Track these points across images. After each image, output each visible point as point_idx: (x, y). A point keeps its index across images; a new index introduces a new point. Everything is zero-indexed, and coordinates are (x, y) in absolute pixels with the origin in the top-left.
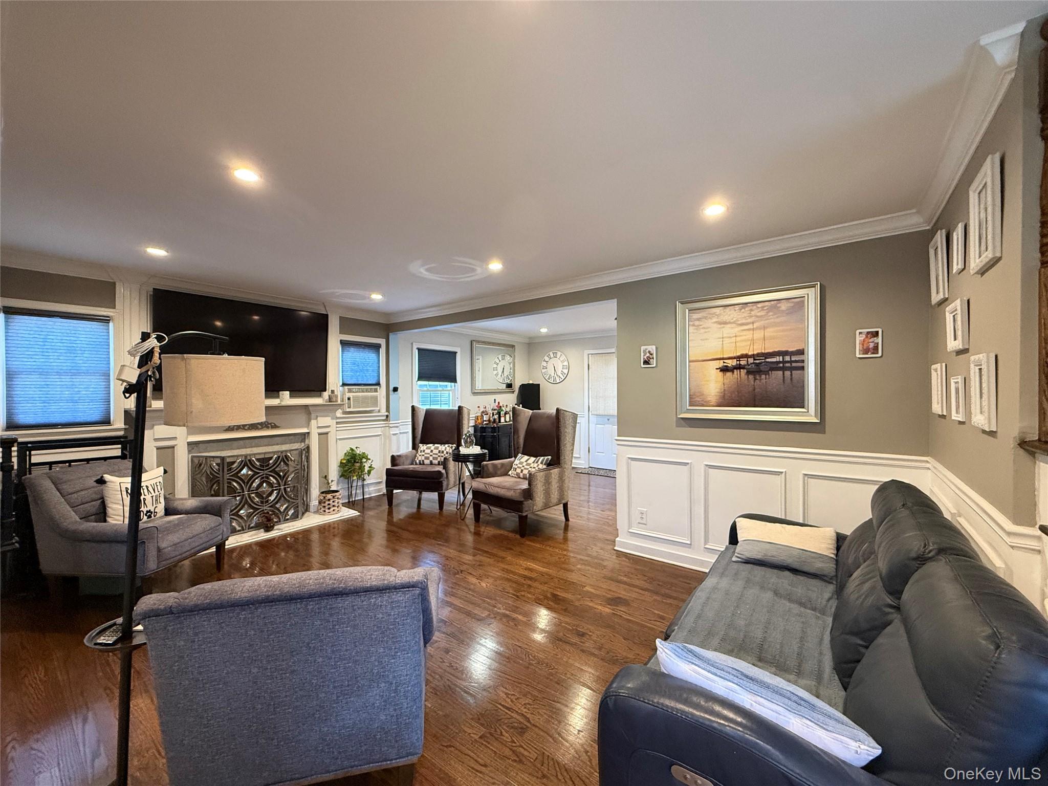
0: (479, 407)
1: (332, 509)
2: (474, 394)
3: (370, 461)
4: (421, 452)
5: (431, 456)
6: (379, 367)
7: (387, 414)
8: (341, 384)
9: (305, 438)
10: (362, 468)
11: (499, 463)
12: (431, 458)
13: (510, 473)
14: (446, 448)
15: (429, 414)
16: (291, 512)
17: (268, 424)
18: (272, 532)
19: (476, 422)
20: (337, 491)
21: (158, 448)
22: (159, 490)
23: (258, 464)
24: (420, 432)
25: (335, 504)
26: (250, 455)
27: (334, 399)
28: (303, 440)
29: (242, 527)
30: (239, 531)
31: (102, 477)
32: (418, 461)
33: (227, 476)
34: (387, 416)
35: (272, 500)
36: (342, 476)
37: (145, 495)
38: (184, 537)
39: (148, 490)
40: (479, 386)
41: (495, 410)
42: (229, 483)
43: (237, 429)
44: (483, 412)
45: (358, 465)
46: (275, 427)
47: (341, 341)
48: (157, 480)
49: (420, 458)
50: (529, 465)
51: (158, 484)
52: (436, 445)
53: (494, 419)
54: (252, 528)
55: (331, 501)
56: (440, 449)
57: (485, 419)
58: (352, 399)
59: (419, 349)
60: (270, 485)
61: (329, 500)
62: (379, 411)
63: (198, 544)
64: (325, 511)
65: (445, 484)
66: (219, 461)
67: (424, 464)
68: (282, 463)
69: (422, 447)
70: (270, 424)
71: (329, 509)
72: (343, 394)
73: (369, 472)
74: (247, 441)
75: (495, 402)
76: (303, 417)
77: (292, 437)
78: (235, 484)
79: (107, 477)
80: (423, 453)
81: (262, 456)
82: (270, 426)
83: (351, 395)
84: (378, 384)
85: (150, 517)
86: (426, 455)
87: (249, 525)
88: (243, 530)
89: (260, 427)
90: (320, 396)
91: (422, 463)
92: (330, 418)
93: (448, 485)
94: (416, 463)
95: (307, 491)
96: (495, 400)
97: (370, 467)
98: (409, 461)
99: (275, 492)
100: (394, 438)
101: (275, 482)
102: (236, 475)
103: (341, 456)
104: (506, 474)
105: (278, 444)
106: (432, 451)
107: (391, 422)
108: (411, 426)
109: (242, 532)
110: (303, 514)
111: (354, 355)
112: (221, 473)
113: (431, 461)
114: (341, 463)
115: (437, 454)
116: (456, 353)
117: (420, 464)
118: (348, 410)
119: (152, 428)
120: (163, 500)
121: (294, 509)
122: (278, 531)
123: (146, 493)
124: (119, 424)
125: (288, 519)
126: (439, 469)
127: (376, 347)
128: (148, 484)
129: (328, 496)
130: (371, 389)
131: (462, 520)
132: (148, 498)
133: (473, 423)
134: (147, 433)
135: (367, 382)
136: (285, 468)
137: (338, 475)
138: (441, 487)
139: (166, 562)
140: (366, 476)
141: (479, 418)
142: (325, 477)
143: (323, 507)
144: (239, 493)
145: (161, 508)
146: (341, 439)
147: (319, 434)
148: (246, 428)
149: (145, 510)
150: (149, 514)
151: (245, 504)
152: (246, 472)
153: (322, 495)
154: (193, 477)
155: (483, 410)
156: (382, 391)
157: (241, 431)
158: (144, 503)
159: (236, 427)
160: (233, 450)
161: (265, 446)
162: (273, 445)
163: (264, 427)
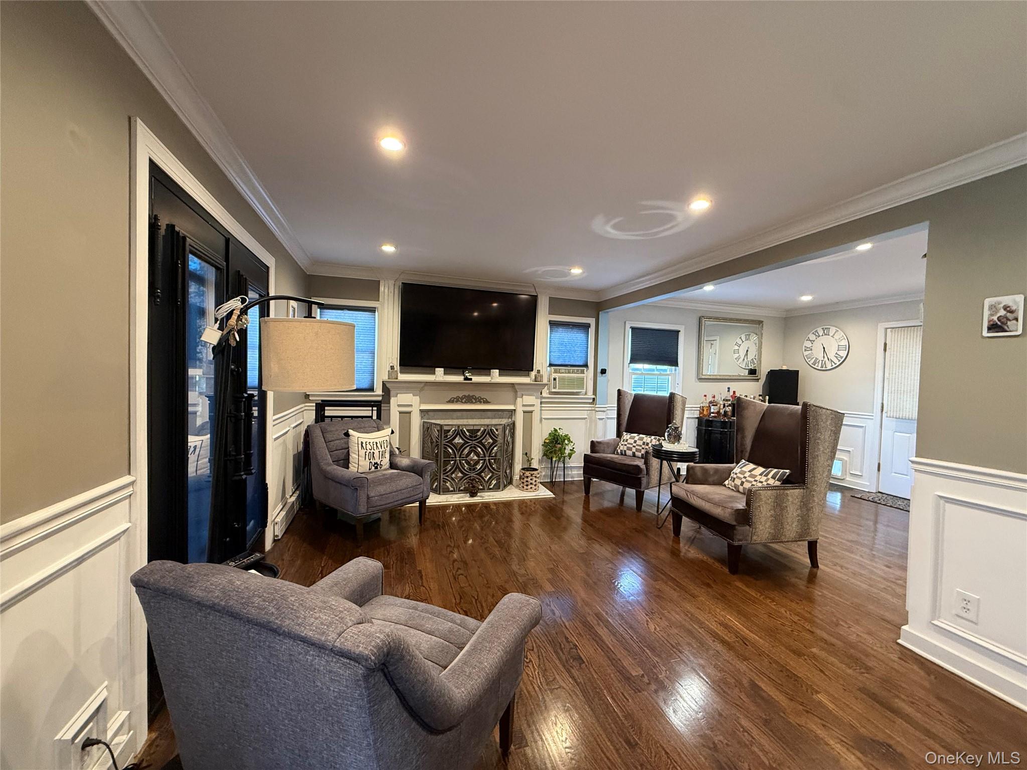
0: (705, 396)
1: (529, 487)
2: (701, 380)
3: (572, 444)
4: (623, 441)
5: (634, 447)
6: (587, 347)
7: (593, 397)
8: (548, 364)
9: (512, 415)
10: (562, 450)
11: (711, 468)
12: (634, 449)
13: (726, 482)
14: (652, 440)
15: (638, 400)
16: (494, 482)
17: (481, 399)
18: (475, 498)
19: (700, 413)
20: (536, 470)
21: (400, 413)
22: (385, 447)
23: (468, 434)
24: (626, 419)
25: (533, 482)
26: (462, 425)
27: (539, 379)
28: (511, 417)
29: (454, 488)
30: (452, 491)
31: (348, 431)
32: (619, 451)
33: (444, 442)
34: (594, 399)
35: (478, 468)
36: (545, 455)
37: (374, 450)
38: (389, 490)
39: (377, 446)
40: (707, 371)
41: (727, 400)
42: (446, 448)
43: (457, 402)
44: (710, 402)
45: (559, 446)
46: (486, 402)
47: (550, 321)
48: (385, 439)
49: (621, 448)
51: (385, 442)
52: (641, 436)
53: (725, 412)
54: (462, 490)
55: (529, 478)
56: (644, 441)
57: (712, 411)
58: (557, 380)
59: (633, 329)
60: (478, 454)
61: (527, 477)
62: (586, 394)
63: (400, 498)
64: (523, 487)
65: (644, 481)
66: (439, 428)
67: (625, 455)
68: (487, 435)
69: (626, 436)
70: (483, 399)
71: (527, 485)
72: (550, 375)
73: (570, 456)
74: (464, 413)
75: (729, 391)
76: (510, 395)
77: (500, 413)
78: (450, 451)
79: (351, 432)
80: (626, 443)
81: (472, 428)
83: (557, 376)
84: (586, 366)
85: (376, 468)
86: (628, 445)
87: (460, 488)
88: (453, 492)
89: (474, 401)
90: (528, 375)
91: (623, 454)
92: (534, 397)
93: (648, 483)
94: (617, 452)
95: (511, 466)
96: (729, 388)
97: (571, 450)
98: (610, 450)
99: (481, 461)
100: (600, 423)
101: (481, 452)
102: (451, 442)
103: (546, 435)
105: (489, 418)
106: (635, 442)
107: (597, 406)
108: (616, 412)
110: (505, 486)
111: (563, 335)
112: (440, 439)
113: (634, 453)
114: (545, 442)
115: (641, 446)
116: (678, 332)
117: (622, 454)
118: (554, 390)
119: (396, 396)
120: (387, 455)
121: (497, 480)
122: (479, 498)
123: (375, 448)
124: (379, 391)
125: (491, 489)
126: (640, 463)
127: (586, 327)
128: (377, 441)
129: (528, 473)
130: (578, 370)
131: (659, 528)
132: (376, 452)
133: (697, 415)
134: (393, 400)
135: (574, 364)
136: (491, 441)
137: (541, 454)
138: (640, 484)
139: (374, 509)
140: (567, 459)
141: (705, 409)
142: (526, 454)
143: (523, 483)
144: (453, 458)
145: (386, 462)
146: (545, 419)
147: (524, 412)
148: (463, 401)
149: (373, 462)
150: (376, 465)
151: (456, 468)
152: (458, 440)
153: (523, 471)
154: (423, 439)
155: (711, 399)
156: (589, 373)
157: (459, 404)
158: (373, 456)
159: (455, 400)
160: (453, 420)
161: (478, 419)
162: (484, 418)
163: (478, 402)
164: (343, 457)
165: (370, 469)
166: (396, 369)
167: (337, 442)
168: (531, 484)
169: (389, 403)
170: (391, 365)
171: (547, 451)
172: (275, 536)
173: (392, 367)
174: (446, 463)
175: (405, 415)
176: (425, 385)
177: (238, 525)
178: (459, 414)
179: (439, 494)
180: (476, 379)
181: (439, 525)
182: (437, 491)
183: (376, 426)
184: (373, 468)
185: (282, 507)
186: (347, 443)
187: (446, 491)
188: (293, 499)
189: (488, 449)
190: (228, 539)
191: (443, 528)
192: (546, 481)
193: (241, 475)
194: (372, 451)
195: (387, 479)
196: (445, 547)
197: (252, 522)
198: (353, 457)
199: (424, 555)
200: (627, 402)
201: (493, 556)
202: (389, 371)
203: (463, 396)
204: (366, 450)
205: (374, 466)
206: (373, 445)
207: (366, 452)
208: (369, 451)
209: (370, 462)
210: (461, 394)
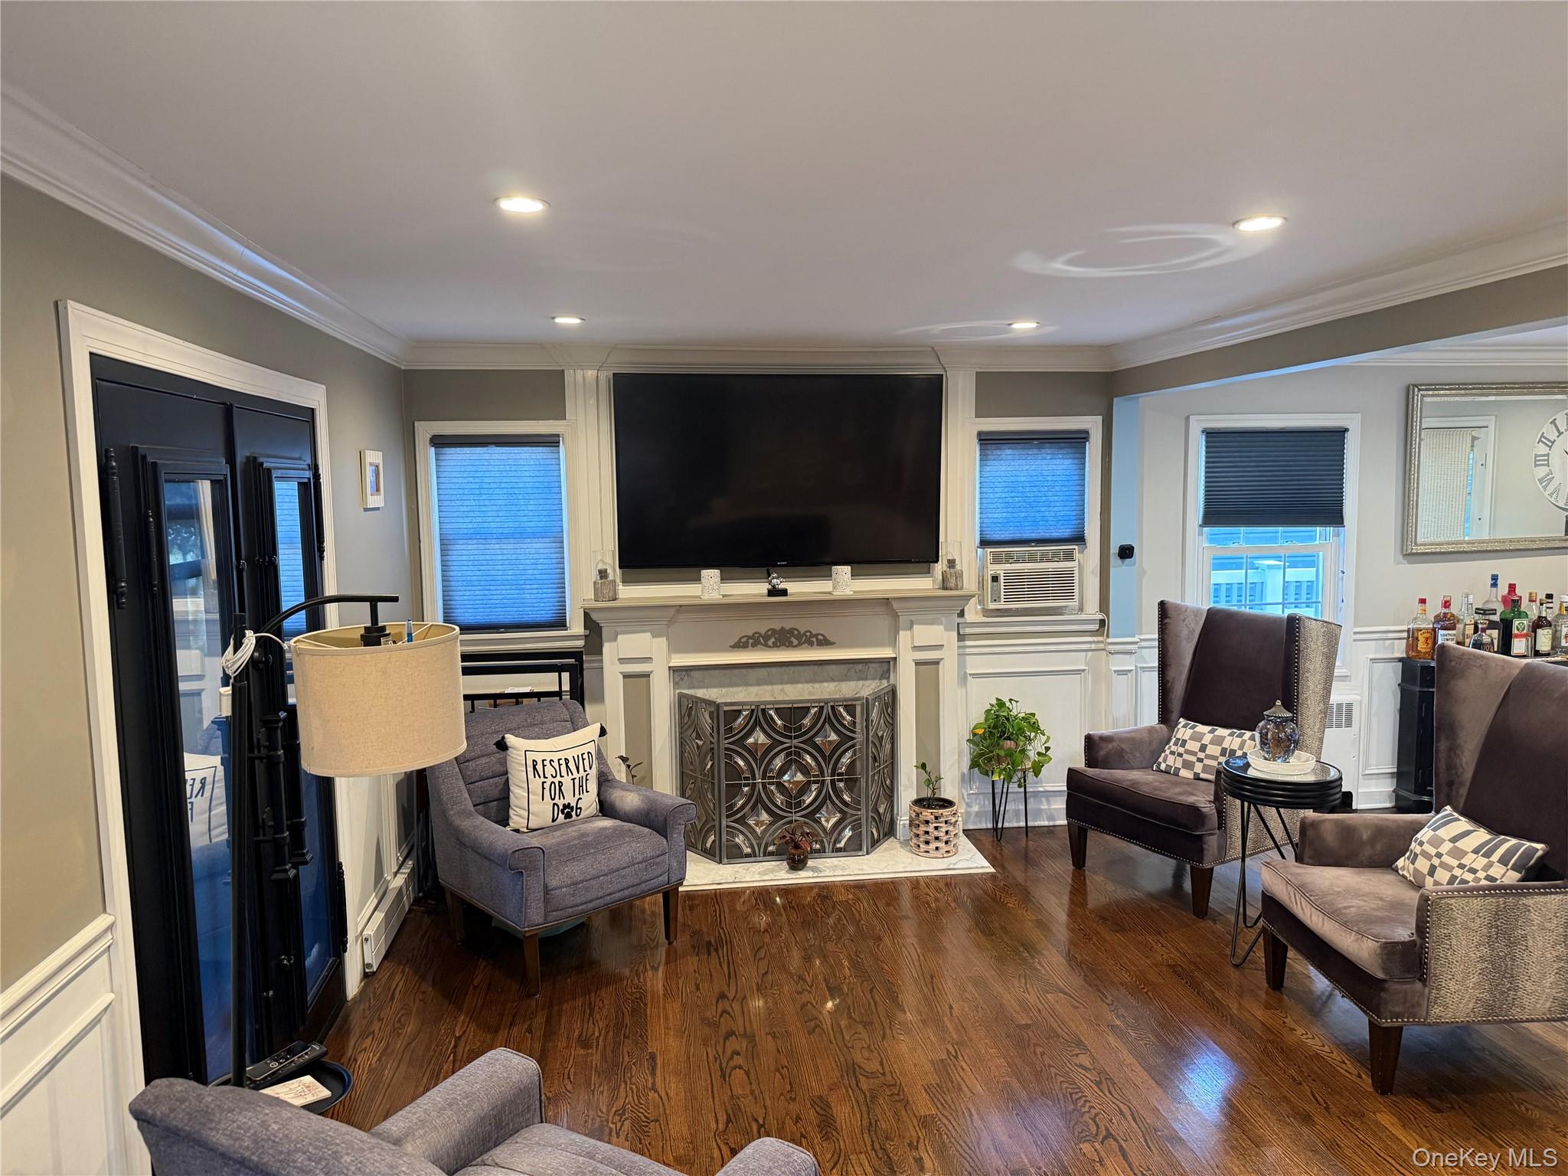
0: (1423, 601)
1: (932, 846)
2: (1411, 556)
3: (1044, 738)
4: (1176, 742)
5: (1201, 759)
6: (1082, 494)
7: (1100, 617)
8: (977, 542)
9: (889, 671)
10: (1017, 755)
11: (1364, 824)
12: (1200, 767)
13: (1400, 863)
15: (1216, 624)
16: (847, 834)
17: (812, 635)
18: (802, 873)
19: (1409, 648)
20: (947, 803)
21: (626, 676)
22: (587, 768)
23: (779, 722)
24: (1182, 681)
25: (941, 834)
26: (766, 703)
27: (952, 582)
28: (885, 677)
29: (752, 846)
30: (748, 856)
31: (503, 738)
32: (1162, 768)
33: (725, 744)
34: (1102, 623)
35: (808, 802)
36: (974, 764)
37: (561, 776)
38: (592, 872)
39: (567, 766)
40: (1427, 533)
41: (1487, 612)
42: (730, 757)
43: (754, 645)
44: (1438, 619)
45: (1010, 743)
46: (825, 643)
47: (980, 434)
48: (585, 749)
49: (1170, 760)
50: (1458, 853)
51: (586, 756)
52: (1218, 730)
55: (932, 825)
56: (1226, 744)
57: (1440, 642)
58: (1002, 580)
59: (1211, 434)
60: (805, 770)
62: (1081, 609)
63: (620, 886)
64: (919, 846)
65: (1212, 842)
66: (713, 710)
67: (1178, 779)
68: (827, 725)
69: (1183, 729)
70: (816, 636)
71: (927, 843)
72: (982, 569)
73: (1037, 769)
74: (774, 670)
75: (1494, 585)
76: (883, 622)
77: (860, 666)
78: (741, 763)
79: (510, 739)
80: (1181, 749)
81: (789, 708)
82: (814, 639)
83: (1000, 569)
84: (1079, 539)
85: (568, 816)
86: (1187, 756)
87: (766, 848)
88: (752, 857)
89: (795, 642)
90: (926, 574)
91: (1172, 776)
92: (942, 627)
93: (1222, 848)
94: (1157, 771)
95: (890, 793)
96: (1495, 577)
97: (1039, 754)
98: (1139, 756)
99: (815, 786)
100: (1121, 683)
101: (813, 764)
102: (741, 742)
103: (977, 716)
104: (1386, 863)
105: (833, 680)
106: (1204, 746)
107: (1110, 640)
109: (752, 859)
110: (875, 843)
111: (1012, 464)
112: (715, 734)
114: (974, 734)
115: (1216, 757)
116: (1342, 432)
117: (1167, 770)
118: (992, 606)
119: (615, 639)
120: (593, 786)
121: (852, 829)
122: (810, 874)
123: (564, 773)
124: (576, 627)
125: (839, 850)
126: (1203, 800)
127: (1076, 441)
128: (569, 755)
129: (927, 814)
130: (1055, 554)
131: (1237, 966)
132: (567, 781)
133: (1400, 650)
134: (607, 647)
135: (1047, 536)
136: (833, 737)
137: (966, 762)
138: (1201, 851)
139: (560, 913)
140: (1030, 775)
141: (1420, 637)
142: (924, 766)
143: (918, 836)
144: (746, 779)
145: (589, 802)
146: (975, 676)
147: (918, 664)
148: (770, 643)
149: (561, 803)
150: (568, 810)
151: (757, 802)
152: (759, 738)
153: (917, 809)
154: (681, 733)
155: (1440, 610)
156: (1089, 557)
157: (761, 650)
158: (560, 790)
159: (751, 641)
160: (749, 688)
161: (807, 682)
162: (822, 682)
163: (804, 643)
164: (495, 793)
165: (554, 820)
166: (611, 577)
167: (484, 760)
168: (937, 838)
169: (601, 653)
170: (599, 567)
171: (981, 755)
172: (366, 966)
173: (603, 574)
174: (734, 790)
175: (637, 682)
176: (678, 611)
177: (289, 961)
178: (763, 671)
179: (720, 862)
180: (800, 588)
181: (709, 943)
182: (713, 854)
183: (568, 717)
184: (561, 816)
185: (376, 902)
186: (504, 762)
187: (734, 855)
188: (399, 881)
189: (830, 756)
190: (271, 993)
191: (717, 950)
192: (984, 826)
193: (286, 871)
194: (558, 778)
195: (587, 846)
196: (714, 1001)
197: (315, 951)
198: (517, 794)
199: (667, 1019)
200: (1185, 633)
201: (817, 1026)
202: (595, 583)
203: (770, 633)
204: (545, 777)
205: (563, 813)
206: (560, 765)
207: (543, 783)
208: (550, 779)
209: (554, 804)
210: (763, 627)
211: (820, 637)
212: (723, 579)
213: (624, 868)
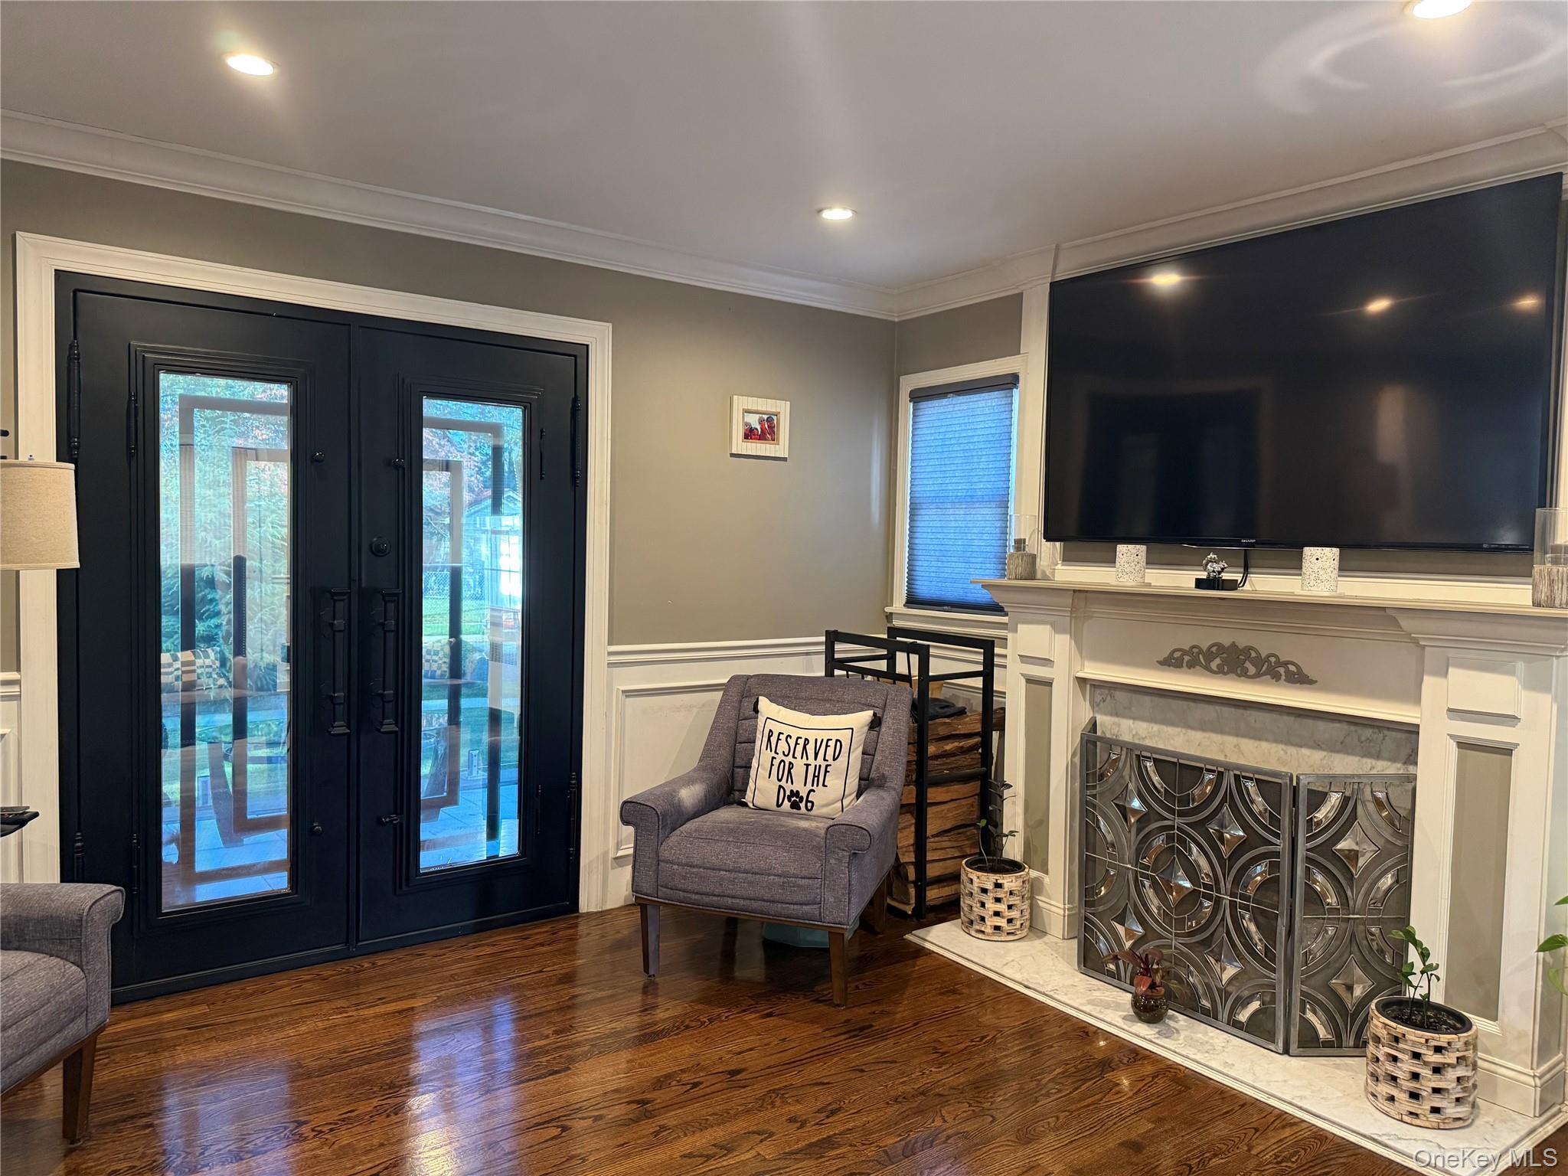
16: (1250, 1005)
17: (1279, 664)
21: (1029, 680)
22: (829, 756)
23: (1159, 783)
27: (1555, 593)
31: (759, 700)
37: (794, 757)
39: (805, 748)
43: (1191, 665)
46: (1299, 679)
51: (832, 744)
60: (1193, 872)
63: (744, 893)
68: (1226, 808)
70: (1286, 664)
74: (1227, 711)
76: (1398, 657)
77: (1368, 733)
79: (763, 702)
82: (1282, 670)
85: (795, 806)
89: (1252, 670)
101: (1205, 866)
105: (1317, 746)
120: (837, 782)
123: (798, 754)
125: (1234, 1023)
128: (811, 736)
132: (799, 765)
136: (1237, 830)
144: (1112, 857)
145: (826, 798)
147: (1462, 744)
148: (1214, 665)
149: (788, 787)
150: (796, 799)
151: (1125, 898)
152: (1133, 800)
157: (1202, 675)
158: (789, 772)
159: (1186, 658)
160: (1189, 731)
161: (1276, 741)
162: (1301, 747)
163: (1265, 674)
165: (778, 805)
166: (1030, 550)
178: (1212, 711)
180: (1265, 584)
184: (787, 804)
187: (1097, 966)
189: (1230, 860)
194: (790, 758)
198: (753, 764)
203: (1214, 649)
204: (776, 753)
205: (789, 800)
206: (797, 744)
207: (773, 758)
208: (780, 757)
209: (780, 787)
210: (1204, 638)
211: (1292, 668)
212: (1151, 562)
213: (756, 873)
